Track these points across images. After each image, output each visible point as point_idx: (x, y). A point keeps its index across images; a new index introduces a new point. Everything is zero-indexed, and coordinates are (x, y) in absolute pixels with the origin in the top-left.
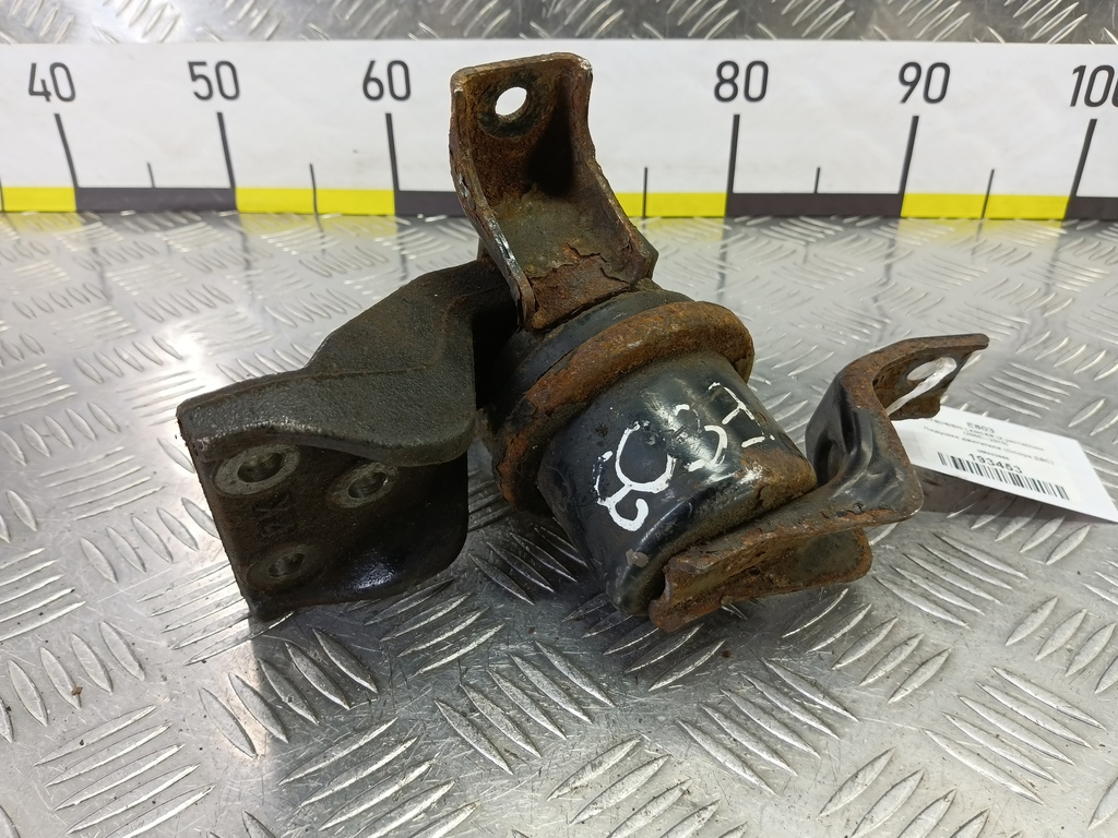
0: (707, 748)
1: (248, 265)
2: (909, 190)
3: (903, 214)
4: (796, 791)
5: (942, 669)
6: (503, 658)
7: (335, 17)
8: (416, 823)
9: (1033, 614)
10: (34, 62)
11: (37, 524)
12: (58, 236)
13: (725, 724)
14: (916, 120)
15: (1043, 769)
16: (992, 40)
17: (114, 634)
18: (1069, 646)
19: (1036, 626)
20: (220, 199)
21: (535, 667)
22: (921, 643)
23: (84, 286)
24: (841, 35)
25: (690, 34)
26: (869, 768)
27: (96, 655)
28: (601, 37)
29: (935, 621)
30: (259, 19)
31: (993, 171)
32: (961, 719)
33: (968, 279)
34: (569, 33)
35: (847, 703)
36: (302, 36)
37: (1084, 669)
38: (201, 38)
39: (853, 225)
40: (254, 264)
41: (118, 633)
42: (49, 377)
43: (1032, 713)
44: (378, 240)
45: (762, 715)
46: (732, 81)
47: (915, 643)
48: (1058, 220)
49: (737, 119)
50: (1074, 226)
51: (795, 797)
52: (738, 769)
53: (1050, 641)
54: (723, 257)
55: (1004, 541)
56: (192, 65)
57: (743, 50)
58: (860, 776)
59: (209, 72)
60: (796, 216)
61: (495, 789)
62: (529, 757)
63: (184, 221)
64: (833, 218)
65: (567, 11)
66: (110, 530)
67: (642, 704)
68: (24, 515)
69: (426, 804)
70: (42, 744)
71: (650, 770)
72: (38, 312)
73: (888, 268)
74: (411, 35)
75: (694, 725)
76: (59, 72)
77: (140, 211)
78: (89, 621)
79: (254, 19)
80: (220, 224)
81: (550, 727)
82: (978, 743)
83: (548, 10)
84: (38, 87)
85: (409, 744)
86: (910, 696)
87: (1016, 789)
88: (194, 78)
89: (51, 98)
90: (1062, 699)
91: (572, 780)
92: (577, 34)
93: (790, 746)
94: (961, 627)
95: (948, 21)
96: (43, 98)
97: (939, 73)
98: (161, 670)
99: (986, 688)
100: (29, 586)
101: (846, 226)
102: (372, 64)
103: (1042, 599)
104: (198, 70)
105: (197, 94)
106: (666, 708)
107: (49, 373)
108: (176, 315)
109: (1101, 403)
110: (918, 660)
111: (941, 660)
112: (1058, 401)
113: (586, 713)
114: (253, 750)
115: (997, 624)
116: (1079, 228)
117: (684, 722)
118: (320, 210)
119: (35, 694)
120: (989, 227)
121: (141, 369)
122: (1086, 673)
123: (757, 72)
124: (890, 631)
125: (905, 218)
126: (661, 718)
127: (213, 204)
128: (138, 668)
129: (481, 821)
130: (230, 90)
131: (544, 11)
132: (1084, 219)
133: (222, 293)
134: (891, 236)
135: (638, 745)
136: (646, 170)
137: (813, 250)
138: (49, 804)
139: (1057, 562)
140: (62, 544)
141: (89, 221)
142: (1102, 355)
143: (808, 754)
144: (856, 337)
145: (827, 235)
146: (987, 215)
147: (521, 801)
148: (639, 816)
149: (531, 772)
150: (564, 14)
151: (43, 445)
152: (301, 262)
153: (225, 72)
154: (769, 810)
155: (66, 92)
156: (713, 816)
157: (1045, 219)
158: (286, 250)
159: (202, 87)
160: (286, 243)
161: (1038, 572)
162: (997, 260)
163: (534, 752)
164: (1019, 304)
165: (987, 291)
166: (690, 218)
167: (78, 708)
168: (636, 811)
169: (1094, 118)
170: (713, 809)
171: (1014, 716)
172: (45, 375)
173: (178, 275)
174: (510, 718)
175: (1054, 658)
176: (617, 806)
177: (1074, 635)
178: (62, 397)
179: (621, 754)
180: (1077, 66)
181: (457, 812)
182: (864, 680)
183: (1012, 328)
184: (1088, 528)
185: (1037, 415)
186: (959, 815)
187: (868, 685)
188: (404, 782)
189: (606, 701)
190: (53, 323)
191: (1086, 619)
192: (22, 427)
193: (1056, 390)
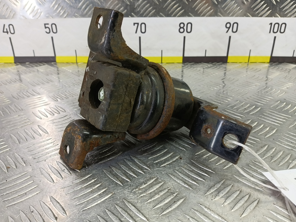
0: (175, 179)
1: (58, 74)
2: (229, 55)
3: (228, 61)
6: (121, 159)
7: (82, 12)
8: (97, 197)
9: (262, 149)
10: (4, 24)
12: (9, 68)
13: (180, 174)
14: (230, 37)
16: (248, 16)
17: (18, 155)
18: (271, 156)
19: (262, 151)
20: (52, 59)
21: (130, 162)
23: (15, 79)
24: (210, 16)
25: (172, 16)
26: (218, 184)
27: (13, 160)
28: (150, 17)
30: (62, 13)
31: (250, 50)
33: (244, 75)
34: (141, 16)
36: (74, 17)
37: (275, 161)
38: (48, 17)
39: (215, 64)
40: (60, 74)
41: (19, 155)
45: (190, 172)
46: (183, 28)
48: (268, 63)
49: (185, 37)
50: (272, 64)
51: (199, 190)
52: (183, 184)
53: (266, 155)
54: (182, 71)
55: (254, 132)
56: (45, 24)
57: (186, 20)
58: (216, 185)
59: (50, 26)
60: (200, 62)
61: (118, 189)
62: (128, 182)
63: (42, 64)
64: (210, 63)
65: (141, 10)
66: (18, 132)
67: (158, 170)
69: (99, 193)
71: (160, 185)
72: (2, 84)
73: (225, 73)
75: (172, 174)
76: (11, 26)
77: (31, 63)
78: (11, 153)
79: (61, 13)
80: (52, 65)
81: (133, 175)
82: (247, 178)
83: (136, 10)
84: (5, 30)
85: (95, 179)
86: (229, 167)
87: (257, 188)
88: (46, 28)
89: (8, 33)
91: (139, 187)
92: (144, 16)
93: (197, 179)
95: (237, 11)
96: (6, 33)
97: (235, 25)
98: (30, 164)
99: (250, 165)
101: (213, 65)
103: (264, 145)
104: (47, 26)
105: (46, 32)
106: (164, 170)
107: (5, 97)
108: (38, 85)
109: (279, 102)
112: (268, 101)
113: (143, 172)
114: (54, 181)
116: (273, 64)
117: (169, 174)
118: (78, 62)
120: (250, 64)
121: (29, 97)
123: (189, 25)
125: (229, 63)
126: (163, 173)
127: (50, 61)
128: (24, 163)
129: (114, 197)
130: (55, 31)
131: (135, 10)
132: (274, 62)
133: (51, 80)
134: (225, 67)
135: (157, 179)
136: (162, 51)
137: (205, 70)
139: (268, 137)
140: (5, 135)
141: (17, 65)
142: (280, 91)
143: (202, 181)
144: (215, 88)
145: (208, 67)
146: (250, 61)
147: (125, 192)
148: (156, 195)
149: (128, 185)
150: (140, 11)
151: (2, 113)
152: (72, 73)
153: (54, 26)
154: (191, 194)
155: (12, 32)
156: (176, 195)
157: (265, 63)
158: (69, 70)
159: (47, 30)
160: (68, 69)
161: (263, 139)
162: (252, 71)
163: (129, 181)
164: (257, 81)
165: (249, 78)
166: (174, 63)
167: (7, 172)
168: (156, 194)
169: (275, 36)
170: (177, 193)
171: (257, 171)
172: (3, 98)
173: (40, 76)
174: (123, 173)
175: (267, 158)
176: (151, 193)
177: (273, 153)
178: (8, 103)
179: (152, 181)
180: (270, 23)
181: (108, 194)
182: (217, 164)
183: (256, 86)
184: (276, 129)
185: (262, 105)
186: (242, 194)
187: (218, 165)
188: (94, 188)
189: (149, 169)
190: (7, 87)
191: (276, 149)
193: (267, 99)
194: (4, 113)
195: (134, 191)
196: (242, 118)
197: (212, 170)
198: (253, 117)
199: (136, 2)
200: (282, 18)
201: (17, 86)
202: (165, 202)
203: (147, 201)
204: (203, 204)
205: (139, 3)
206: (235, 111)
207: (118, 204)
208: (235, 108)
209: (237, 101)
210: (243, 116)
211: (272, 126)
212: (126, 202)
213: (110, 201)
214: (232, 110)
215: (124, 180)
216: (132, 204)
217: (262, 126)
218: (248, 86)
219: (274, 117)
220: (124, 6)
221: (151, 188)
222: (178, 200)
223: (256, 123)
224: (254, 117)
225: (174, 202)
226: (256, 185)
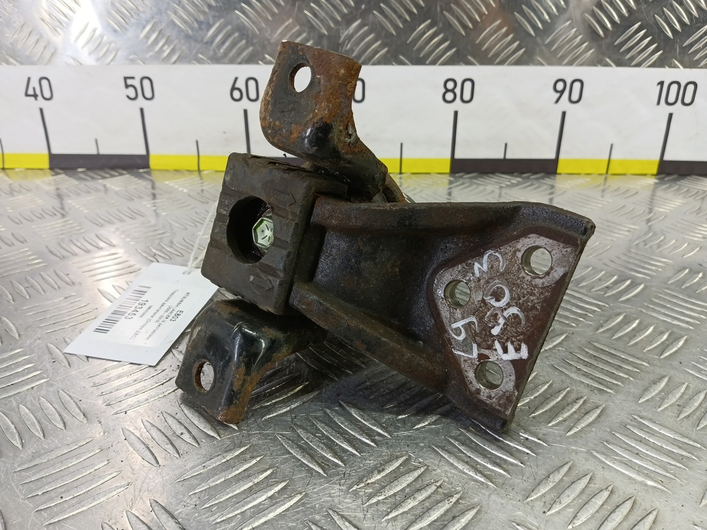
0: (451, 461)
1: (154, 196)
2: (562, 157)
3: (559, 171)
4: (510, 486)
5: (599, 416)
6: (319, 410)
7: (214, 50)
8: (264, 504)
9: (654, 385)
10: (29, 76)
11: (19, 335)
12: (38, 181)
13: (462, 448)
14: (564, 114)
15: (668, 472)
16: (607, 65)
17: (67, 397)
18: (678, 403)
19: (657, 392)
20: (139, 161)
21: (340, 415)
22: (585, 402)
23: (53, 207)
24: (518, 62)
25: (427, 62)
26: (556, 473)
27: (55, 408)
28: (374, 64)
29: (593, 389)
30: (168, 51)
31: (612, 145)
32: (613, 444)
33: (600, 205)
35: (540, 436)
36: (194, 62)
37: (689, 416)
38: (132, 61)
39: (528, 178)
40: (158, 196)
41: (70, 396)
42: (30, 255)
43: (658, 441)
45: (486, 442)
46: (453, 91)
47: (581, 401)
48: (653, 175)
49: (456, 113)
50: (663, 178)
51: (510, 489)
52: (472, 473)
53: (666, 400)
55: (633, 345)
56: (126, 79)
57: (459, 72)
58: (551, 477)
59: (136, 83)
60: (493, 173)
61: (315, 484)
62: (337, 465)
63: (116, 174)
64: (515, 174)
65: (354, 48)
66: (67, 339)
67: (409, 436)
68: (11, 330)
69: (270, 494)
70: (19, 459)
71: (416, 474)
72: (24, 221)
74: (260, 62)
75: (443, 448)
76: (44, 83)
77: (89, 169)
78: (51, 389)
79: (164, 51)
80: (140, 176)
81: (350, 449)
82: (625, 458)
83: (342, 48)
84: (31, 92)
85: (258, 459)
86: (580, 431)
87: (650, 483)
88: (127, 86)
89: (38, 98)
90: (676, 432)
91: (365, 479)
93: (505, 460)
94: (609, 393)
95: (582, 54)
96: (33, 98)
97: (577, 86)
98: (97, 418)
99: (628, 427)
100: (13, 369)
101: (523, 178)
102: (236, 79)
103: (658, 377)
104: (130, 82)
105: (128, 97)
106: (424, 438)
107: (30, 253)
108: (110, 222)
109: (687, 271)
110: (583, 411)
111: (598, 411)
112: (660, 270)
113: (373, 441)
114: (158, 463)
115: (632, 391)
116: (666, 179)
117: (436, 447)
118: (201, 169)
119: (15, 431)
120: (611, 179)
121: (88, 251)
122: (690, 418)
123: (468, 85)
124: (565, 396)
125: (560, 174)
126: (422, 445)
127: (135, 165)
128: (82, 416)
129: (307, 503)
130: (148, 94)
131: (340, 48)
132: (668, 174)
133: (140, 211)
134: (551, 184)
135: (407, 460)
136: (402, 144)
137: (504, 191)
138: (22, 494)
139: (666, 357)
140: (35, 347)
141: (57, 174)
142: (686, 245)
143: (517, 465)
145: (512, 183)
146: (610, 172)
147: (333, 491)
148: (409, 500)
149: (338, 475)
150: (352, 50)
151: (25, 292)
152: (189, 195)
153: (146, 83)
154: (493, 497)
155: (47, 95)
156: (458, 501)
157: (645, 175)
158: (180, 189)
159: (131, 92)
160: (181, 186)
161: (655, 362)
162: (617, 195)
163: (340, 463)
164: (632, 218)
165: (612, 212)
166: (429, 174)
167: (43, 439)
168: (407, 497)
169: (671, 112)
170: (457, 496)
171: (647, 442)
172: (27, 254)
173: (113, 202)
174: (324, 443)
175: (670, 410)
176: (395, 495)
177: (681, 397)
178: (38, 266)
179: (396, 464)
180: (659, 81)
181: (291, 497)
182: (550, 422)
183: (629, 231)
184: (685, 338)
185: (648, 278)
186: (616, 499)
187: (553, 426)
188: (256, 481)
189: (386, 434)
190: (33, 227)
191: (688, 387)
192: (11, 282)
193: (659, 264)
194: (30, 290)
195: (354, 488)
196: (601, 309)
197: (539, 439)
198: (629, 308)
199: (343, 29)
200: (688, 70)
201: (58, 226)
202: (430, 518)
203: (388, 515)
204: (522, 523)
205: (351, 32)
206: (584, 291)
207: (318, 521)
208: (584, 284)
209: (588, 267)
210: (603, 304)
211: (675, 330)
212: (336, 518)
213: (298, 512)
214: (577, 289)
215: (328, 460)
216: (350, 522)
217: (651, 329)
218: (611, 231)
219: (677, 309)
220: (313, 39)
221: (396, 483)
222: (463, 513)
223: (637, 322)
224: (630, 306)
225: (454, 518)
226: (648, 476)
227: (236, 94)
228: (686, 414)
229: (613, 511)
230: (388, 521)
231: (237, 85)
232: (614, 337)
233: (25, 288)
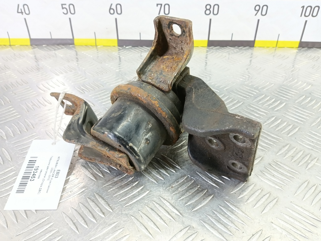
2: (256, 40)
3: (255, 46)
5: (261, 160)
8: (136, 194)
9: (284, 148)
10: (19, 3)
11: (33, 127)
12: (26, 52)
14: (259, 20)
15: (284, 183)
18: (292, 155)
19: (284, 151)
20: (70, 42)
31: (279, 34)
32: (265, 172)
33: (271, 64)
37: (295, 161)
39: (242, 49)
42: (30, 90)
43: (282, 170)
44: (114, 53)
46: (209, 9)
48: (296, 48)
51: (225, 189)
53: (287, 154)
54: (206, 58)
55: (277, 131)
56: (62, 5)
59: (67, 7)
60: (226, 46)
61: (154, 187)
63: (60, 48)
64: (236, 47)
66: (53, 129)
68: (30, 125)
72: (24, 73)
73: (251, 61)
75: (200, 173)
76: (26, 7)
77: (48, 45)
80: (70, 48)
81: (166, 174)
82: (268, 177)
84: (20, 11)
85: (133, 178)
87: (277, 187)
88: (63, 8)
89: (23, 14)
90: (289, 167)
91: (172, 185)
94: (266, 151)
96: (21, 14)
97: (265, 8)
99: (271, 165)
101: (240, 49)
102: (112, 4)
103: (286, 144)
104: (64, 6)
105: (63, 13)
108: (61, 73)
109: (304, 96)
111: (260, 158)
112: (293, 96)
113: (175, 170)
115: (274, 150)
116: (302, 50)
117: (198, 172)
118: (97, 45)
120: (278, 50)
123: (216, 7)
125: (255, 47)
126: (193, 172)
127: (68, 43)
129: (151, 194)
132: (303, 47)
133: (73, 68)
134: (251, 52)
135: (187, 178)
137: (231, 56)
139: (290, 136)
140: (41, 132)
141: (34, 48)
142: (306, 84)
143: (228, 180)
144: (241, 79)
145: (234, 52)
146: (278, 46)
147: (160, 189)
148: (188, 193)
149: (162, 183)
151: (32, 108)
152: (93, 59)
153: (71, 6)
155: (27, 12)
156: (206, 193)
157: (293, 48)
158: (89, 56)
159: (65, 11)
160: (89, 54)
161: (285, 138)
162: (279, 59)
163: (162, 179)
164: (284, 70)
165: (276, 67)
166: (198, 47)
169: (306, 20)
171: (278, 171)
173: (61, 63)
174: (156, 171)
175: (288, 158)
176: (182, 191)
177: (294, 153)
178: (35, 95)
179: (183, 179)
180: (302, 6)
181: (145, 192)
183: (282, 77)
184: (299, 127)
185: (287, 100)
186: (263, 193)
188: (132, 186)
189: (179, 168)
190: (29, 76)
191: (297, 149)
192: (26, 103)
193: (293, 93)
194: (34, 106)
195: (168, 188)
196: (266, 114)
200: (316, 1)
201: (39, 75)
206: (260, 106)
207: (155, 200)
208: (261, 103)
209: (263, 95)
210: (267, 112)
211: (295, 124)
212: (162, 199)
214: (257, 105)
215: (158, 178)
216: (167, 201)
217: (285, 123)
218: (274, 77)
219: (297, 114)
221: (183, 186)
222: (207, 197)
223: (280, 120)
224: (278, 113)
225: (204, 199)
226: (276, 185)
227: (112, 11)
228: (295, 160)
229: (262, 197)
230: (180, 200)
231: (112, 7)
232: (270, 127)
233: (31, 106)
